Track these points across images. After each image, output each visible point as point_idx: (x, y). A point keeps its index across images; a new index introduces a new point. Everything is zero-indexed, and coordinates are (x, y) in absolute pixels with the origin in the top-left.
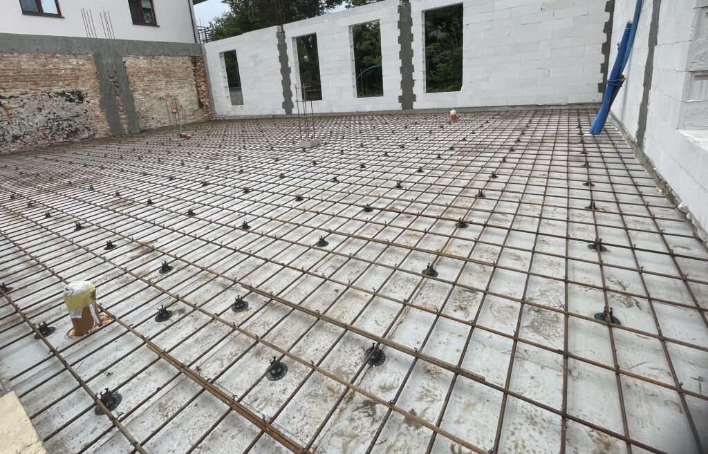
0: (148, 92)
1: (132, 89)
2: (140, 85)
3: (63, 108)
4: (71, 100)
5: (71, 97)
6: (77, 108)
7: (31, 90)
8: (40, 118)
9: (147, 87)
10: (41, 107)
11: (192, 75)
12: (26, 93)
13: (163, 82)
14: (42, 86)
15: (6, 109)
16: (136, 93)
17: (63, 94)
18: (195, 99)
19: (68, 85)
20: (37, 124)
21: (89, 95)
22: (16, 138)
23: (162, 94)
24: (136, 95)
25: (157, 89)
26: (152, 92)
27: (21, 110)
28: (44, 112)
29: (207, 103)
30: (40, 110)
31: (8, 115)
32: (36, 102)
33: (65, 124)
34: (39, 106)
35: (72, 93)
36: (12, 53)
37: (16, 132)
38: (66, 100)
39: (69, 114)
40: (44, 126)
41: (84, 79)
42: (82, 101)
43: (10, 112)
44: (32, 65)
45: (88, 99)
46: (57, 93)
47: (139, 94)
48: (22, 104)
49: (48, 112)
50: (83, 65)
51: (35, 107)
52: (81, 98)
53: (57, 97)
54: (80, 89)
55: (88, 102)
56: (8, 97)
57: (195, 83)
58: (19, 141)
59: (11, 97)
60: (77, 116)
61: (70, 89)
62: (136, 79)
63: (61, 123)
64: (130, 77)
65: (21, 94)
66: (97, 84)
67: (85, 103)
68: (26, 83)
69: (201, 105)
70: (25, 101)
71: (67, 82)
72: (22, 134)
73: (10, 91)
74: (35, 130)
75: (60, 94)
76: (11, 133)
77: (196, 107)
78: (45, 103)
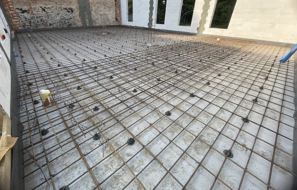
1: (91, 9)
2: (94, 8)
3: (66, 15)
4: (69, 12)
5: (69, 10)
6: (71, 15)
7: (55, 6)
8: (58, 18)
9: (96, 10)
10: (59, 13)
11: (114, 6)
12: (53, 7)
13: (103, 8)
14: (59, 5)
15: (47, 13)
16: (92, 11)
18: (114, 16)
19: (68, 5)
20: (57, 20)
21: (75, 10)
22: (51, 24)
23: (102, 13)
24: (92, 12)
25: (100, 11)
26: (98, 12)
27: (52, 14)
28: (60, 16)
29: (119, 19)
30: (58, 14)
31: (48, 15)
32: (57, 11)
33: (67, 21)
34: (58, 13)
37: (50, 22)
38: (67, 12)
39: (68, 17)
40: (60, 21)
41: (73, 3)
42: (73, 12)
45: (75, 12)
46: (64, 8)
47: (94, 12)
49: (61, 15)
51: (57, 13)
53: (64, 10)
54: (72, 7)
55: (75, 13)
56: (47, 8)
57: (115, 9)
58: (51, 26)
59: (48, 8)
60: (71, 18)
61: (68, 7)
62: (92, 5)
63: (65, 20)
64: (90, 4)
65: (51, 7)
66: (78, 6)
67: (74, 13)
68: (53, 3)
69: (117, 19)
70: (53, 10)
71: (67, 4)
72: (53, 23)
73: (48, 5)
74: (56, 22)
75: (65, 9)
76: (49, 22)
77: (115, 20)
78: (60, 12)
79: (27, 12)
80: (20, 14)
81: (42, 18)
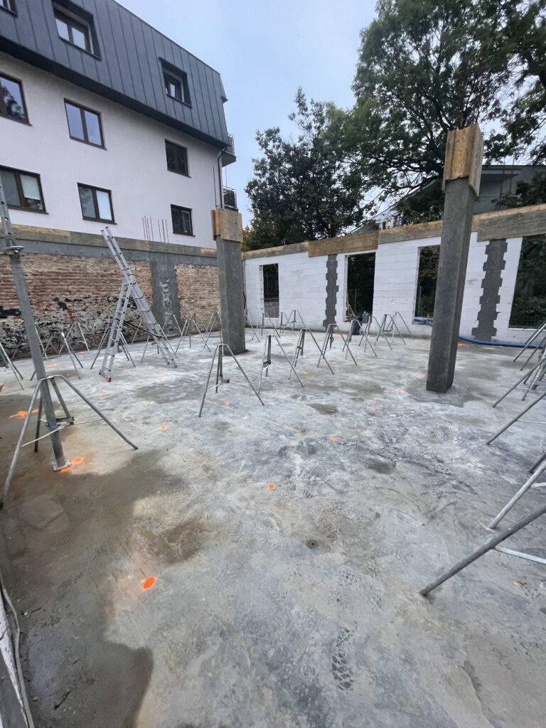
0: (193, 301)
1: (179, 297)
2: (187, 293)
6: (131, 314)
7: (93, 294)
8: (98, 322)
9: (192, 296)
10: (101, 311)
12: (89, 297)
13: (206, 292)
14: (103, 291)
15: (70, 312)
16: (183, 301)
20: (95, 327)
23: (204, 303)
24: (183, 303)
25: (201, 298)
26: (196, 301)
27: (83, 313)
28: (103, 316)
30: (99, 313)
31: (71, 318)
32: (97, 306)
34: (99, 310)
36: (80, 257)
37: (77, 335)
40: (101, 330)
41: (140, 285)
43: (73, 314)
44: (97, 270)
46: (116, 298)
47: (186, 302)
48: (84, 307)
49: (105, 316)
50: (140, 271)
51: (95, 310)
53: (115, 302)
56: (73, 300)
59: (75, 300)
60: (131, 321)
62: (183, 288)
64: (179, 285)
65: (84, 298)
66: (150, 290)
68: (90, 288)
70: (87, 304)
73: (75, 295)
74: (93, 333)
75: (118, 299)
76: (72, 335)
78: (104, 308)
79: (15, 315)
81: (54, 325)
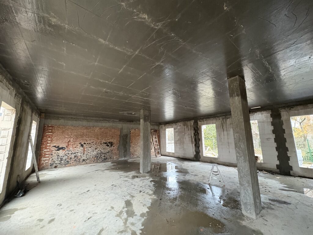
1: (131, 142)
2: (134, 141)
3: (104, 149)
4: (108, 146)
5: (108, 144)
6: (109, 149)
7: (95, 141)
8: (95, 153)
12: (93, 142)
14: (100, 140)
15: (84, 148)
16: (132, 144)
17: (105, 143)
20: (93, 155)
22: (84, 160)
30: (96, 149)
33: (103, 155)
34: (96, 147)
35: (109, 143)
38: (106, 146)
39: (106, 151)
40: (95, 156)
41: (115, 137)
45: (114, 145)
48: (90, 146)
49: (98, 150)
50: (116, 132)
52: (112, 145)
53: (103, 144)
54: (112, 141)
56: (87, 143)
60: (108, 152)
61: (109, 141)
64: (131, 137)
65: (91, 143)
66: (119, 139)
70: (92, 145)
71: (108, 138)
72: (86, 159)
73: (88, 141)
74: (91, 157)
76: (83, 158)
78: (98, 147)
79: (63, 149)
80: (54, 151)
81: (77, 154)
